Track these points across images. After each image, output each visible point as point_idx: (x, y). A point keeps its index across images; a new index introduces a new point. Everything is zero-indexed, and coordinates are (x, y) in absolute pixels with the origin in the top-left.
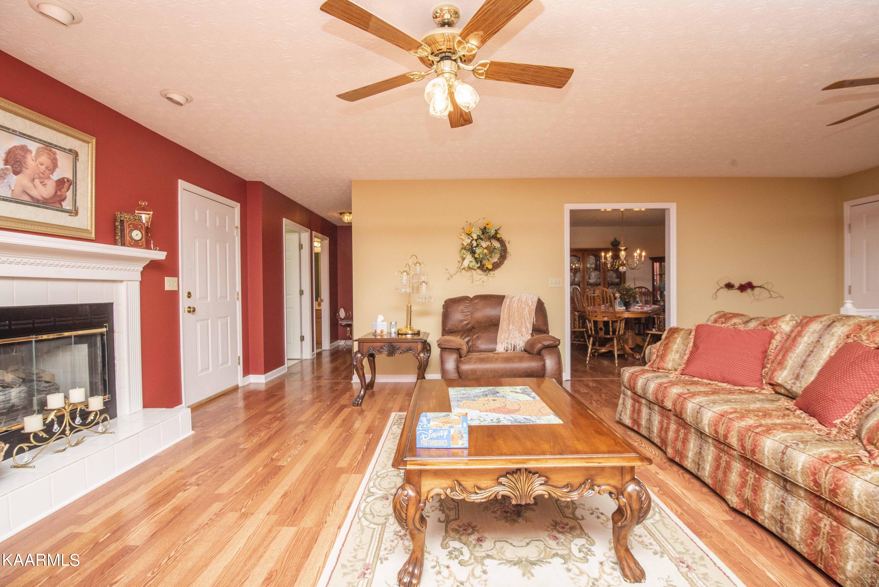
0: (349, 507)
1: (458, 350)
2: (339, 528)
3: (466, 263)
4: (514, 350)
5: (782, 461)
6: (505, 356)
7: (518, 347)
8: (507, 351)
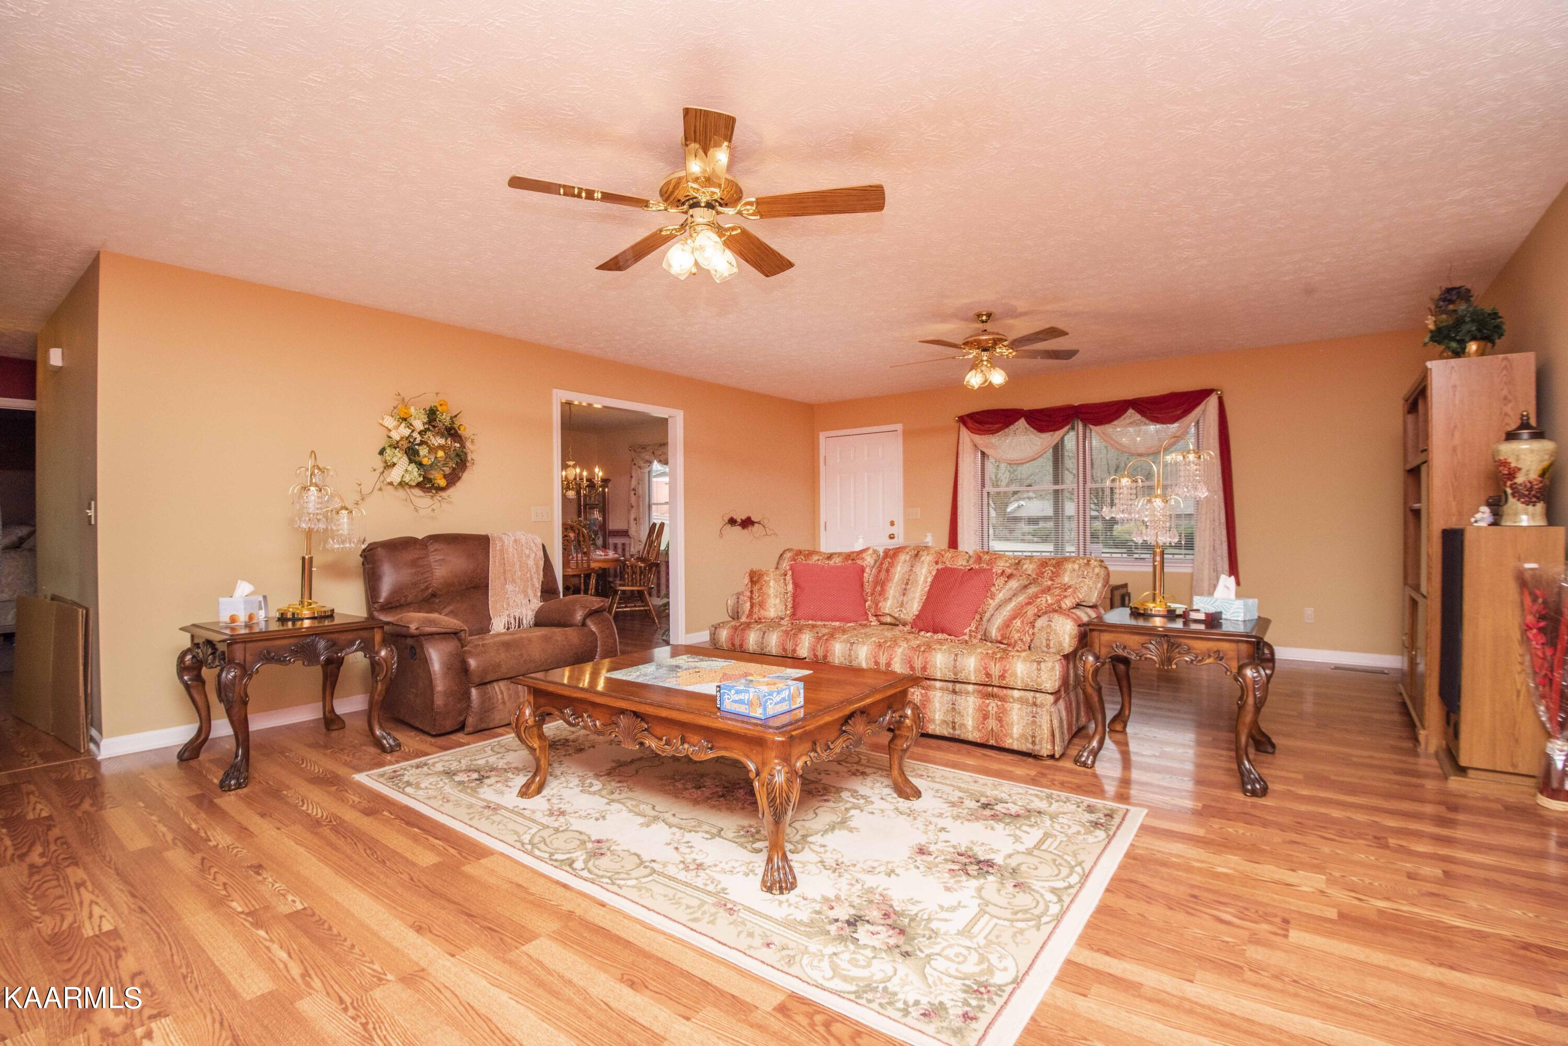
0: (565, 886)
1: (455, 634)
2: (603, 905)
3: (395, 475)
4: (519, 627)
5: (955, 667)
6: (507, 638)
7: (525, 621)
8: (508, 629)
